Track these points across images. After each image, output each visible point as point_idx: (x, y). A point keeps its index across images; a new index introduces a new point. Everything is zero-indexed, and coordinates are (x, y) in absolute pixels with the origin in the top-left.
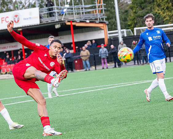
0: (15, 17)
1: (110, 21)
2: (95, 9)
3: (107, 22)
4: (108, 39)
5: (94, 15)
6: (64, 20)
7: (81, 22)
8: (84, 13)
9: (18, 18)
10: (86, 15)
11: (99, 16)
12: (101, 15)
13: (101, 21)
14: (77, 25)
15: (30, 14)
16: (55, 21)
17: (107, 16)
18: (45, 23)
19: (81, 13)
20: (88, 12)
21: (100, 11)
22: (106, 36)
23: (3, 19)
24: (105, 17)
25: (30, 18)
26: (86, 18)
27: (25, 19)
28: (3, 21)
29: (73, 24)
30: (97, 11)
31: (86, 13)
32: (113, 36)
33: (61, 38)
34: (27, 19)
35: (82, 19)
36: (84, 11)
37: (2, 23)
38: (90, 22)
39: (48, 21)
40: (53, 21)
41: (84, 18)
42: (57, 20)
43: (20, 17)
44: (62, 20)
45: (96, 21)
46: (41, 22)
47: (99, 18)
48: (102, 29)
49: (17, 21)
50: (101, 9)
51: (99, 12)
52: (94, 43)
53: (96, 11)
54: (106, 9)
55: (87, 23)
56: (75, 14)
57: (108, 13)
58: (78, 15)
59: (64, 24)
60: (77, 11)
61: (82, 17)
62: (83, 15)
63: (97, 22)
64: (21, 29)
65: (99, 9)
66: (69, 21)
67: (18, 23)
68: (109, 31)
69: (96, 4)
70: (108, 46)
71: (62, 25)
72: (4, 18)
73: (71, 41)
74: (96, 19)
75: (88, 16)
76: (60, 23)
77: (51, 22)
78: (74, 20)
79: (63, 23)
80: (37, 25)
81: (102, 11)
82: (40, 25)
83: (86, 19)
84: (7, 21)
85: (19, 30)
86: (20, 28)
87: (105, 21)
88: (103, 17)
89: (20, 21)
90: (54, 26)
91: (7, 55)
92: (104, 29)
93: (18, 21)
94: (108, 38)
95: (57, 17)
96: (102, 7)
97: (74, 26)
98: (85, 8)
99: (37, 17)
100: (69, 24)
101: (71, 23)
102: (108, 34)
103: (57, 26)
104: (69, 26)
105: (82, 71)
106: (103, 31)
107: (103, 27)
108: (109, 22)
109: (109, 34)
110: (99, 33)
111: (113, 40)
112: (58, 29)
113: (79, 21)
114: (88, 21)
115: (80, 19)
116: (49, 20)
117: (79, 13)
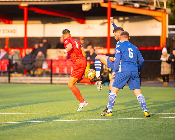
13: (159, 7)
14: (119, 9)
22: (164, 34)
33: (89, 27)
45: (151, 6)
47: (157, 3)
48: (159, 21)
55: (136, 8)
63: (152, 9)
66: (105, 2)
76: (90, 2)
78: (115, 1)
80: (54, 1)
83: (134, 2)
85: (23, 5)
86: (25, 2)
87: (165, 8)
88: (163, 1)
92: (162, 22)
94: (167, 36)
97: (114, 10)
100: (105, 5)
102: (167, 30)
103: (86, 8)
107: (162, 17)
110: (153, 27)
113: (122, 3)
114: (137, 5)
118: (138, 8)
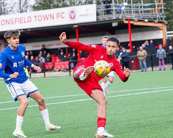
0: (71, 13)
1: (169, 21)
2: (154, 8)
3: (166, 22)
4: (167, 40)
5: (153, 14)
6: (122, 18)
7: (139, 21)
8: (143, 12)
9: (75, 14)
10: (145, 13)
11: (158, 16)
12: (160, 15)
13: (160, 21)
14: (135, 24)
15: (87, 10)
16: (112, 19)
17: (167, 16)
18: (102, 20)
19: (140, 12)
20: (147, 11)
21: (159, 10)
22: (165, 37)
23: (58, 15)
24: (164, 17)
25: (87, 15)
26: (144, 17)
27: (81, 15)
28: (58, 17)
29: (131, 22)
30: (157, 10)
31: (144, 12)
32: (172, 37)
33: (118, 36)
34: (84, 15)
35: (140, 18)
36: (143, 10)
37: (57, 18)
38: (149, 21)
39: (105, 19)
40: (110, 19)
41: (142, 17)
42: (114, 18)
43: (76, 13)
44: (120, 18)
45: (155, 20)
46: (98, 19)
47: (158, 18)
48: (161, 29)
49: (72, 17)
50: (161, 8)
51: (158, 12)
52: (152, 43)
53: (155, 10)
54: (165, 8)
55: (146, 22)
56: (134, 13)
57: (168, 13)
58: (137, 14)
59: (122, 22)
60: (136, 9)
61: (140, 16)
62: (142, 14)
63: (156, 22)
64: (76, 26)
65: (159, 8)
66: (126, 20)
67: (74, 20)
68: (167, 31)
69: (156, 3)
70: (166, 47)
71: (119, 23)
72: (59, 13)
73: (129, 40)
74: (155, 19)
75: (146, 15)
76: (117, 21)
77: (108, 19)
78: (132, 19)
79: (120, 22)
80: (94, 22)
81: (161, 10)
82: (96, 22)
83: (144, 19)
84: (63, 17)
85: (75, 26)
86: (76, 24)
87: (164, 21)
88: (162, 17)
89: (76, 18)
90: (111, 24)
91: (61, 52)
92: (162, 30)
93: (74, 17)
94: (167, 38)
95: (114, 15)
96: (161, 7)
97: (132, 25)
98: (144, 7)
99: (94, 14)
100: (126, 22)
101: (129, 22)
102: (166, 34)
103: (115, 24)
104: (127, 24)
105: (138, 72)
106: (161, 31)
107: (162, 27)
108: (168, 23)
109: (168, 34)
110: (157, 33)
111: (172, 41)
112: (115, 27)
113: (137, 20)
114: (146, 20)
115: (138, 18)
116: (107, 17)
117: (137, 11)
118: (147, 22)
